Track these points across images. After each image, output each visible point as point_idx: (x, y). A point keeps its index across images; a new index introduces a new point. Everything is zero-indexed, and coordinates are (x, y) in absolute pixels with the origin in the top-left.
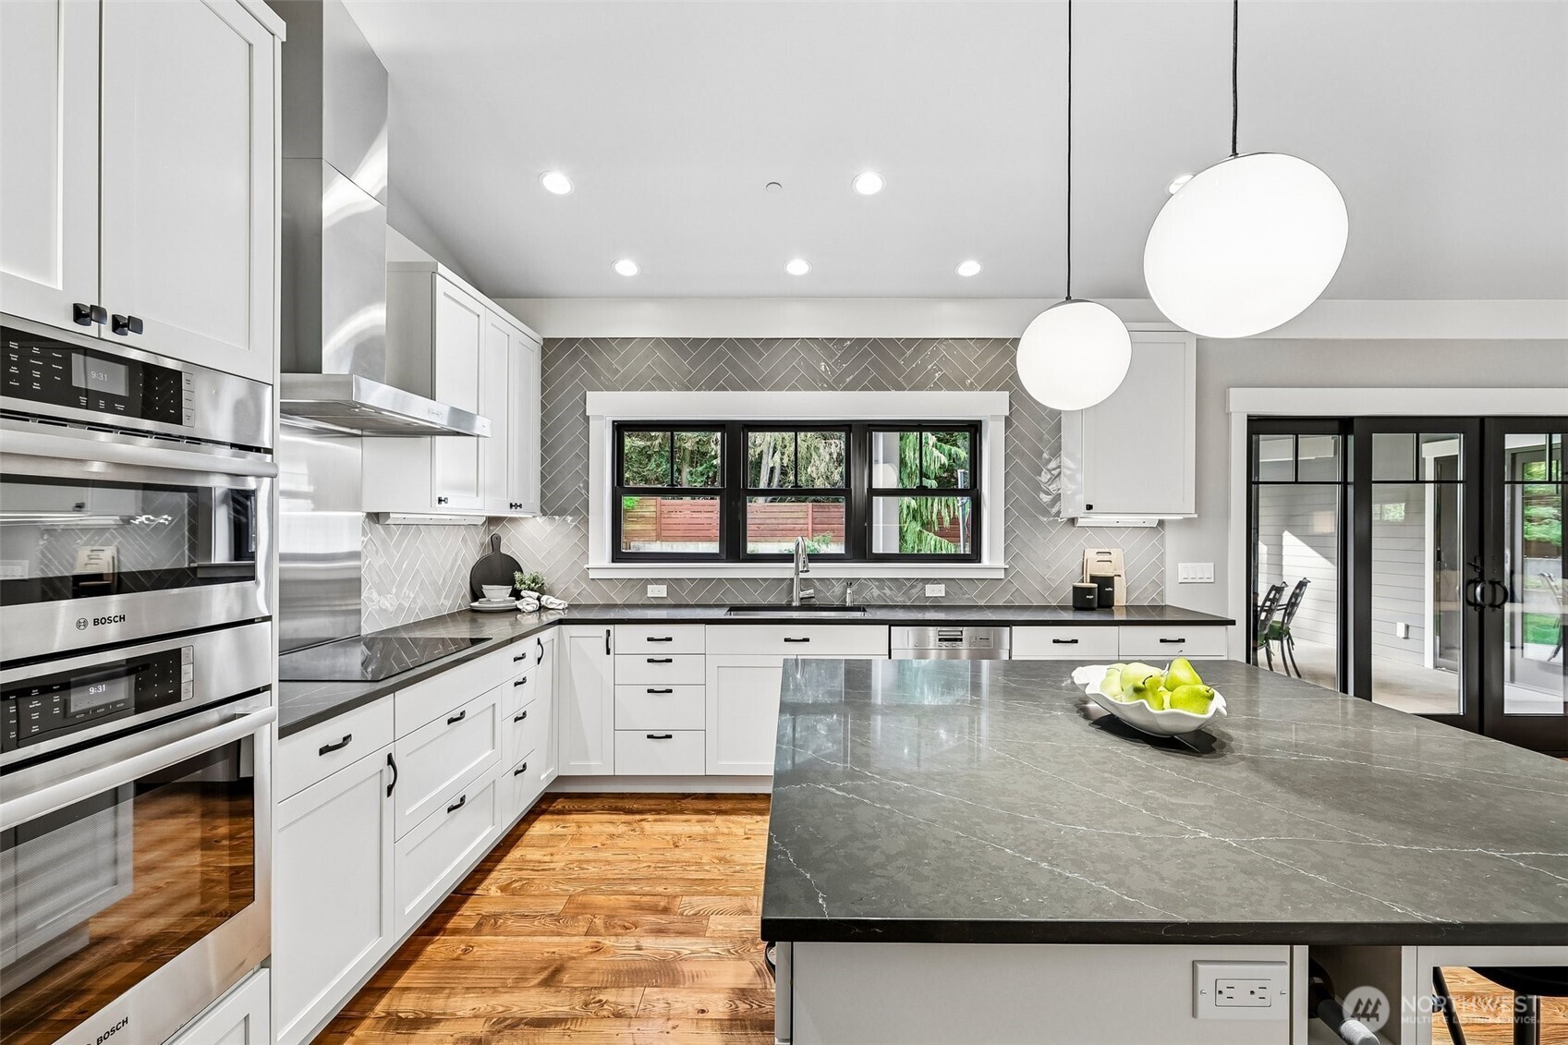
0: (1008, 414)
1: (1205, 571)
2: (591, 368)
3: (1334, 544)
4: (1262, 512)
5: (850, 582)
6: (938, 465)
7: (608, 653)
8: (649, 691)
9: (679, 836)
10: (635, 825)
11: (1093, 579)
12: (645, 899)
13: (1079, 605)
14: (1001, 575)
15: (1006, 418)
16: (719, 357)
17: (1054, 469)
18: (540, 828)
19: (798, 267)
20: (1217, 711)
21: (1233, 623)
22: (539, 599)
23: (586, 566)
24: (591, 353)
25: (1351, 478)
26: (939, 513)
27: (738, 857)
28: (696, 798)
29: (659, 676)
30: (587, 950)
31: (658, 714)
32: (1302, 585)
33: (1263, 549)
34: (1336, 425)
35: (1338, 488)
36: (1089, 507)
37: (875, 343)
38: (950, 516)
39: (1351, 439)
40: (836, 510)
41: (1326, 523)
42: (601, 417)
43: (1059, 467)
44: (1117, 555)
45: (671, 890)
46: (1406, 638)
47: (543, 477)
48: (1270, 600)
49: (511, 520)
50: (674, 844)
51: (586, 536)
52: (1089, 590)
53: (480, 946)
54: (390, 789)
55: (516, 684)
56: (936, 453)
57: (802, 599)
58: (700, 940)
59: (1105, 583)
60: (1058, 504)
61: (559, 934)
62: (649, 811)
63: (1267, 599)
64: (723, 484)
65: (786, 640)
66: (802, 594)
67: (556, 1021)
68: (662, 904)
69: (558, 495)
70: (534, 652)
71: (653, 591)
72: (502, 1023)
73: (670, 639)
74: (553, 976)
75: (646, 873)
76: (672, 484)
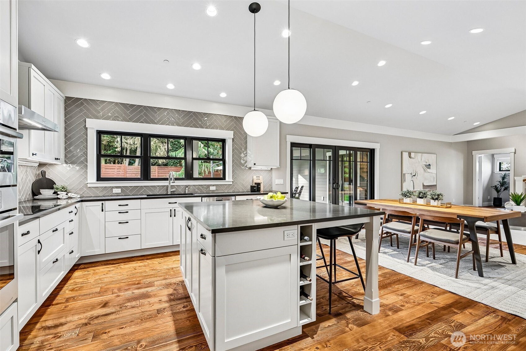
0: (233, 138)
1: (281, 181)
2: (88, 110)
3: (308, 177)
4: (294, 167)
5: (187, 186)
6: (204, 154)
7: (102, 211)
8: (119, 223)
9: (136, 267)
10: (117, 267)
11: (255, 184)
12: (129, 283)
13: (252, 191)
14: (231, 183)
15: (233, 139)
16: (140, 112)
17: (245, 154)
18: (77, 274)
19: (170, 86)
20: (286, 200)
21: (288, 193)
22: (67, 195)
23: (86, 183)
24: (88, 104)
25: (311, 159)
26: (204, 169)
27: (158, 268)
28: (137, 257)
29: (123, 217)
30: (114, 297)
31: (123, 230)
32: (302, 187)
33: (294, 179)
34: (309, 146)
35: (309, 161)
36: (255, 164)
37: (195, 113)
38: (208, 171)
39: (312, 149)
40: (167, 169)
41: (307, 172)
42: (93, 128)
43: (247, 153)
44: (261, 177)
45: (138, 279)
46: (323, 200)
47: (66, 149)
48: (295, 191)
49: (51, 165)
50: (134, 269)
51: (86, 172)
52: (255, 187)
53: (70, 305)
54: (39, 252)
55: (70, 221)
56: (204, 150)
57: (171, 192)
58: (153, 287)
59: (258, 184)
60: (246, 163)
61: (102, 296)
62: (121, 263)
63: (295, 190)
64: (141, 154)
65: (169, 203)
66: (172, 190)
67: (112, 313)
68: (137, 282)
69: (73, 156)
70: (75, 211)
71: (115, 191)
72: (92, 318)
73: (128, 205)
74: (105, 305)
75: (127, 277)
76: (121, 154)
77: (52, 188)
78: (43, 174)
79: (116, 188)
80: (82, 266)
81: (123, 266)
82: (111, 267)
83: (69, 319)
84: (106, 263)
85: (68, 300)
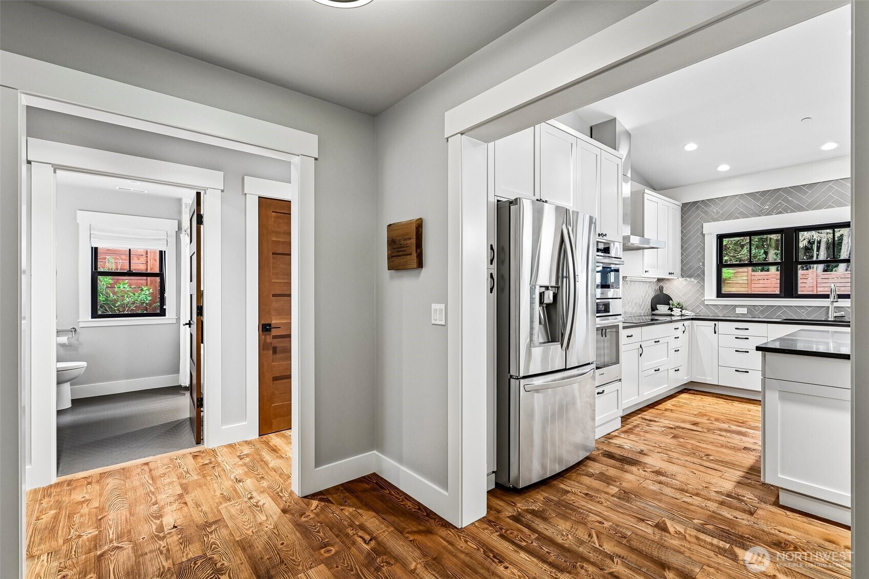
2: (706, 213)
7: (715, 333)
8: (736, 351)
12: (733, 419)
16: (778, 198)
19: (829, 146)
22: (681, 311)
23: (703, 299)
24: (705, 206)
29: (742, 345)
30: (708, 422)
42: (711, 234)
45: (745, 419)
47: (682, 261)
49: (668, 280)
51: (703, 286)
53: (667, 413)
54: (641, 355)
55: (675, 338)
57: (836, 317)
61: (696, 417)
62: (737, 401)
64: (782, 259)
66: (836, 314)
67: (698, 431)
68: (741, 421)
69: (690, 269)
70: (681, 328)
71: (739, 311)
72: (679, 427)
73: (748, 329)
74: (695, 424)
75: (734, 414)
76: (750, 261)
77: (669, 304)
78: (661, 289)
79: (742, 307)
80: (692, 392)
81: (736, 404)
82: (721, 401)
83: (661, 420)
84: (718, 396)
85: (666, 410)
